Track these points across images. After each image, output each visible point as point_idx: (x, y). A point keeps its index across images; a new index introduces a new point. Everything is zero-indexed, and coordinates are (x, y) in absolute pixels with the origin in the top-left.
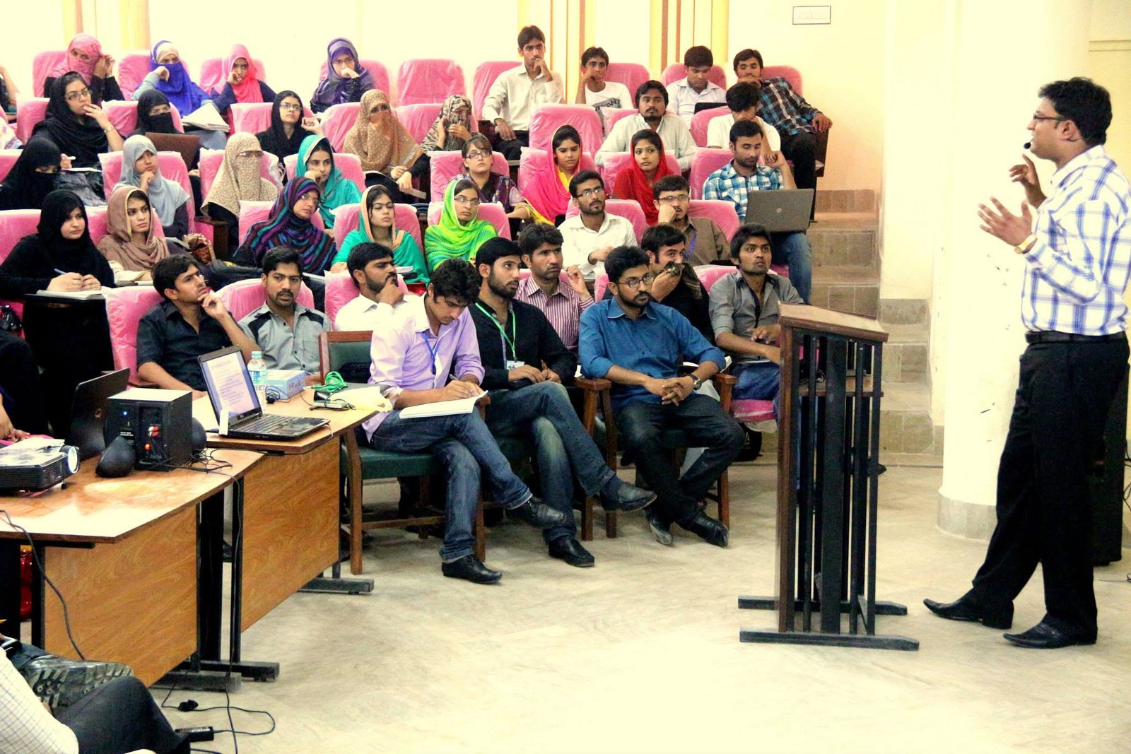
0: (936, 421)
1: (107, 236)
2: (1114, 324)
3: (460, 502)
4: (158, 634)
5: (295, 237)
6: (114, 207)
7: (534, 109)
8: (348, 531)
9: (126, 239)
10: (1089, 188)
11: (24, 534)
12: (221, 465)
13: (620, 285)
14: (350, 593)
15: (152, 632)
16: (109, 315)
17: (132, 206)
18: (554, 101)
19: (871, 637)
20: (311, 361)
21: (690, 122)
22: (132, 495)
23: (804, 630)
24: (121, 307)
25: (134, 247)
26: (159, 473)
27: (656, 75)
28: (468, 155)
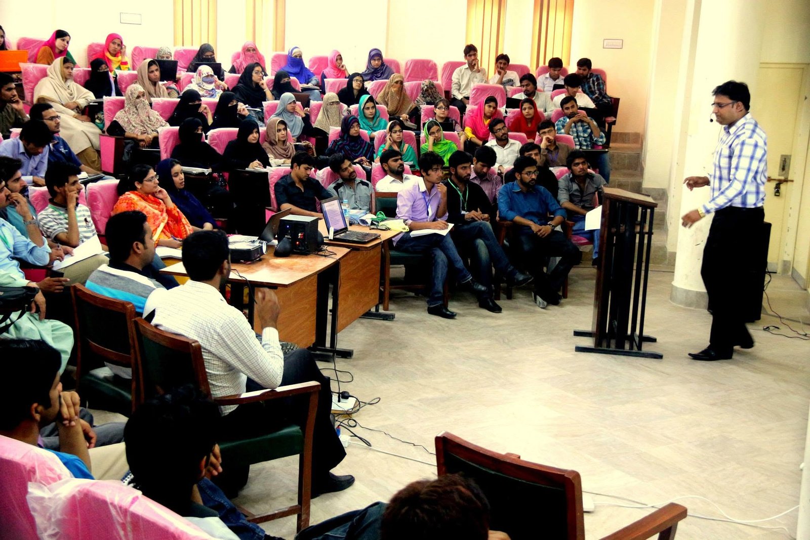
0: (670, 249)
1: (266, 143)
2: (760, 202)
3: (438, 277)
4: (300, 333)
5: (353, 146)
6: (269, 127)
7: (472, 85)
8: (383, 290)
9: (275, 143)
10: (748, 133)
11: (246, 280)
12: (331, 253)
13: (523, 175)
14: (384, 320)
15: (298, 332)
16: (270, 181)
17: (279, 128)
18: (482, 82)
19: (639, 351)
20: (363, 206)
21: (550, 95)
22: (292, 265)
23: (607, 347)
24: (275, 177)
25: (279, 148)
26: (303, 256)
27: (533, 71)
28: (438, 107)
